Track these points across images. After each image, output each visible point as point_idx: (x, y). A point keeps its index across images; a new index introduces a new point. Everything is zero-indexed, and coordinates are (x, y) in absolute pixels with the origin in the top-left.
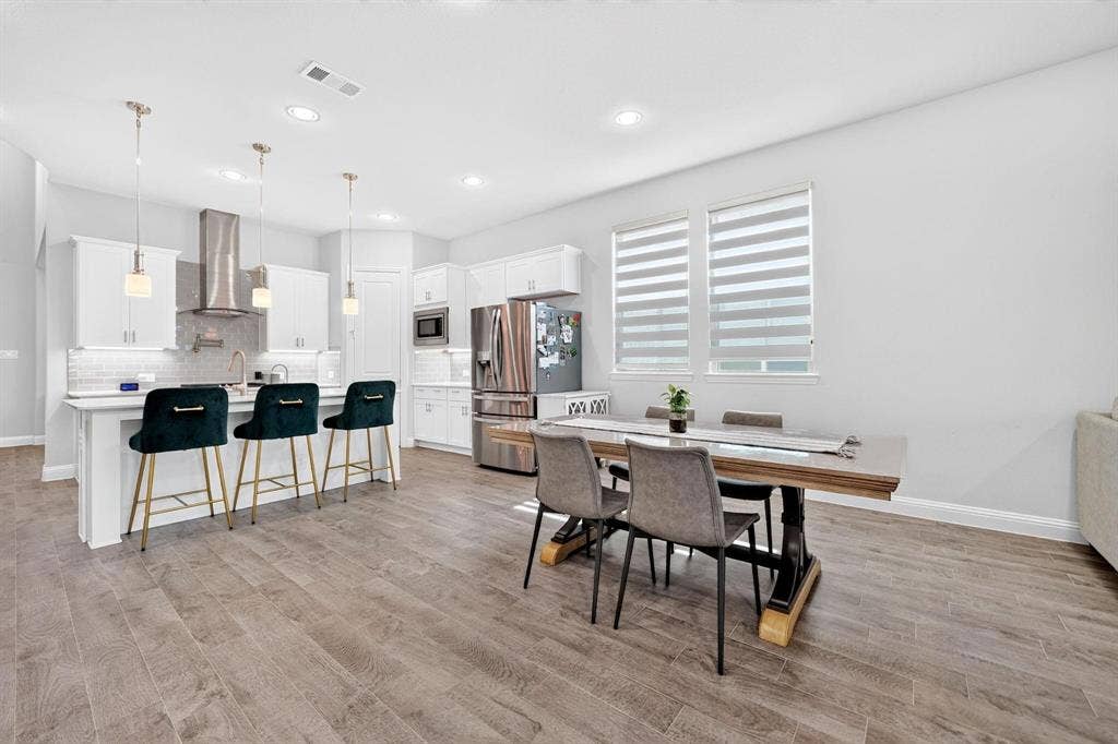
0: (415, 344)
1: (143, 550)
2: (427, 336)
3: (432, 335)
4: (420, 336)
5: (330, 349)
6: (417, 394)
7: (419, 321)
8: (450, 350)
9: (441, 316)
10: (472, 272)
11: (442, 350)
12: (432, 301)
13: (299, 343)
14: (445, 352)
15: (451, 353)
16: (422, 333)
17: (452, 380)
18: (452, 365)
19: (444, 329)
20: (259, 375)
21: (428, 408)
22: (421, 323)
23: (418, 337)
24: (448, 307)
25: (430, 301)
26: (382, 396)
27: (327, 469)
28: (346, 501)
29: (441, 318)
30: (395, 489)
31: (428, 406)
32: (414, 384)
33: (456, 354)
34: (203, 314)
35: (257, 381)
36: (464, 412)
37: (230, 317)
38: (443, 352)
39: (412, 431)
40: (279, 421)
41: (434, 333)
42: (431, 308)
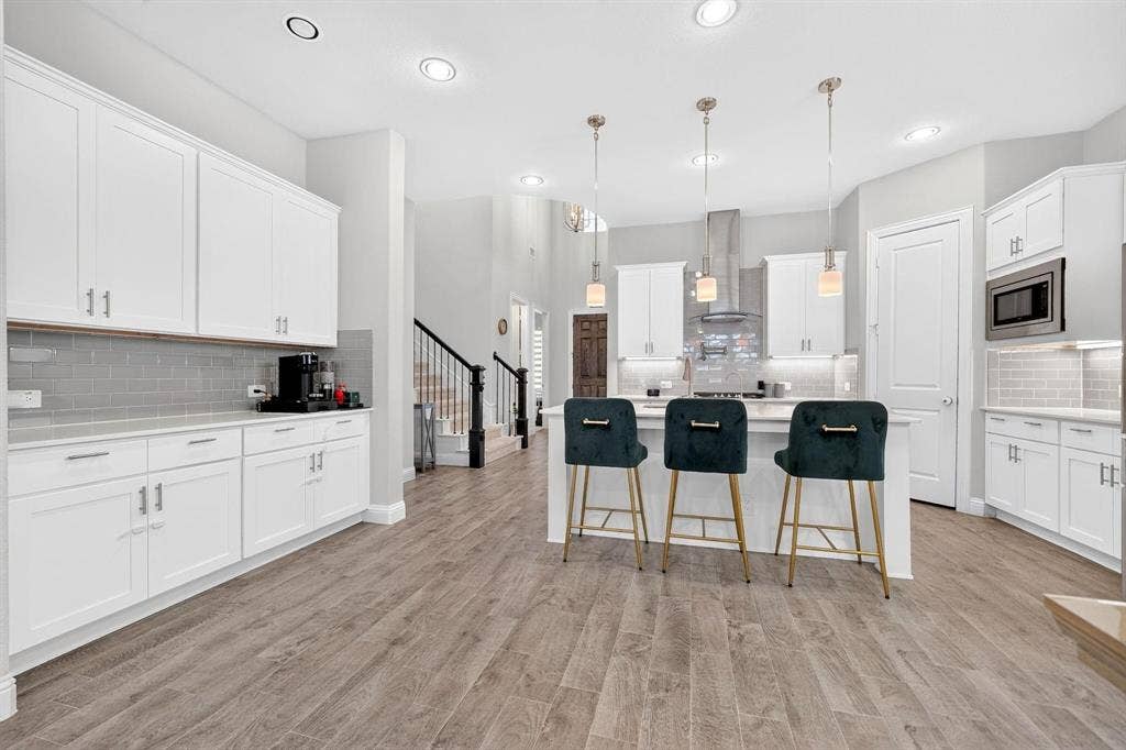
0: (988, 338)
2: (1016, 320)
4: (997, 323)
5: (846, 352)
6: (990, 425)
7: (996, 297)
8: (1082, 345)
11: (1058, 345)
12: (1026, 253)
13: (806, 346)
14: (1070, 350)
15: (1086, 352)
16: (1000, 318)
17: (1088, 406)
18: (1086, 374)
19: (1052, 305)
20: (761, 385)
21: (1014, 454)
22: (1001, 299)
23: (995, 325)
24: (1064, 260)
25: (1019, 256)
26: (855, 429)
27: (782, 523)
28: (790, 586)
29: (1047, 282)
30: (887, 597)
31: (1013, 450)
32: (986, 407)
33: (1100, 352)
34: (708, 321)
35: (760, 392)
36: (1107, 476)
37: (733, 321)
38: (1062, 350)
39: (979, 488)
40: (691, 448)
41: (1029, 313)
42: (1023, 267)
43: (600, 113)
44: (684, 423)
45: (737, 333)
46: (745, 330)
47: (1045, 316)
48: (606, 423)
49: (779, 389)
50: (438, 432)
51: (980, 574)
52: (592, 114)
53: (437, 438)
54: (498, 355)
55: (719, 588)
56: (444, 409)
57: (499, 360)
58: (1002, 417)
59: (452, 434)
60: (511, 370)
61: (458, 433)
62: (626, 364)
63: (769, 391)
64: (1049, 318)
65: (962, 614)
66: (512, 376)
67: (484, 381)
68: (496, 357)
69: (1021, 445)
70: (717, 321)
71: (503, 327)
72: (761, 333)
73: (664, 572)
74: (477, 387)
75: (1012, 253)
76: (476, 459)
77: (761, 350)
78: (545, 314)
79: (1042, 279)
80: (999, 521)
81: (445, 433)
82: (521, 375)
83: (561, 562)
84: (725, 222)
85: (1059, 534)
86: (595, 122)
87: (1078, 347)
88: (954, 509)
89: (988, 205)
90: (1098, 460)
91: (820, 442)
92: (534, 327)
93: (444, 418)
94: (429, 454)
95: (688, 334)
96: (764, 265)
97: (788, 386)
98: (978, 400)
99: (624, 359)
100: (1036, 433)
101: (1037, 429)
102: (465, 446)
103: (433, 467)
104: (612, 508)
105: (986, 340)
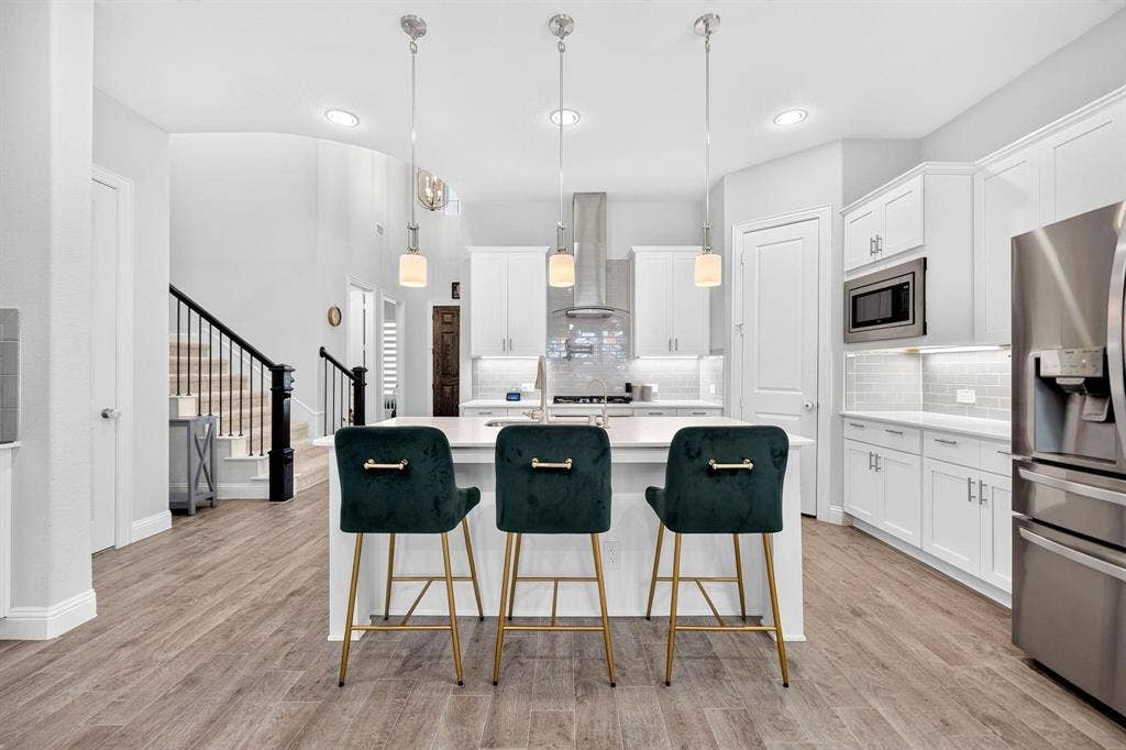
0: (846, 341)
1: (341, 684)
2: (873, 323)
3: (885, 321)
4: (856, 324)
5: (712, 352)
6: (849, 431)
7: (855, 298)
8: (923, 350)
9: (909, 279)
10: (994, 168)
11: (905, 349)
12: (886, 253)
13: (673, 347)
14: (913, 354)
15: (926, 356)
16: (860, 319)
17: (926, 408)
18: (925, 378)
19: (914, 306)
20: (629, 388)
21: (875, 463)
22: (860, 300)
23: (854, 327)
24: (925, 259)
25: (878, 257)
26: (751, 466)
27: (655, 579)
28: (668, 684)
29: (908, 283)
30: (786, 685)
31: (874, 458)
32: (844, 412)
33: (938, 356)
34: (574, 316)
35: (627, 395)
36: (974, 491)
37: (601, 317)
38: (905, 354)
39: (839, 497)
40: (532, 500)
41: (890, 315)
42: (883, 268)
43: (419, 14)
44: (520, 461)
45: (604, 329)
46: (612, 328)
47: (907, 318)
48: (401, 466)
49: (646, 391)
50: (221, 454)
51: (869, 619)
52: (405, 13)
53: (219, 464)
54: (327, 351)
55: (572, 708)
56: (236, 423)
57: (328, 357)
58: (863, 423)
59: (246, 456)
60: (344, 370)
61: (256, 455)
62: (483, 365)
63: (636, 393)
64: (911, 321)
65: (874, 703)
66: (346, 377)
67: (293, 385)
68: (323, 353)
69: (882, 453)
70: (585, 317)
71: (335, 317)
72: (629, 331)
73: (495, 684)
74: (280, 393)
75: (872, 252)
76: (280, 487)
77: (628, 351)
78: (399, 304)
79: (904, 280)
80: (858, 530)
81: (235, 456)
82: (358, 376)
83: (335, 686)
84: (592, 205)
85: (922, 550)
86: (412, 26)
87: (921, 352)
88: (815, 517)
89: (845, 204)
90: (966, 474)
91: (706, 481)
92: (383, 320)
93: (236, 433)
94: (203, 486)
95: (553, 330)
96: (632, 256)
97: (655, 389)
98: (837, 405)
99: (479, 358)
100: (896, 441)
101: (897, 438)
102: (264, 473)
103: (210, 505)
104: (431, 576)
105: (845, 341)
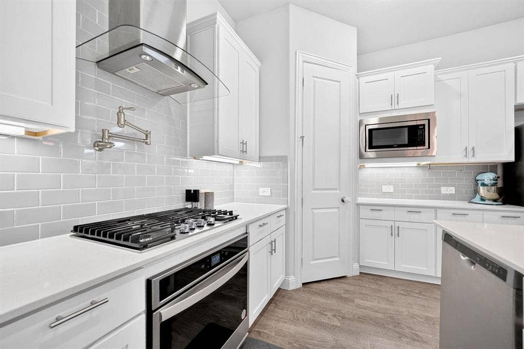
3: (401, 146)
4: (373, 147)
7: (372, 131)
9: (424, 122)
23: (370, 148)
29: (424, 125)
41: (407, 143)
42: (401, 114)
47: (423, 144)
64: (426, 147)
79: (419, 123)
105: (360, 158)
